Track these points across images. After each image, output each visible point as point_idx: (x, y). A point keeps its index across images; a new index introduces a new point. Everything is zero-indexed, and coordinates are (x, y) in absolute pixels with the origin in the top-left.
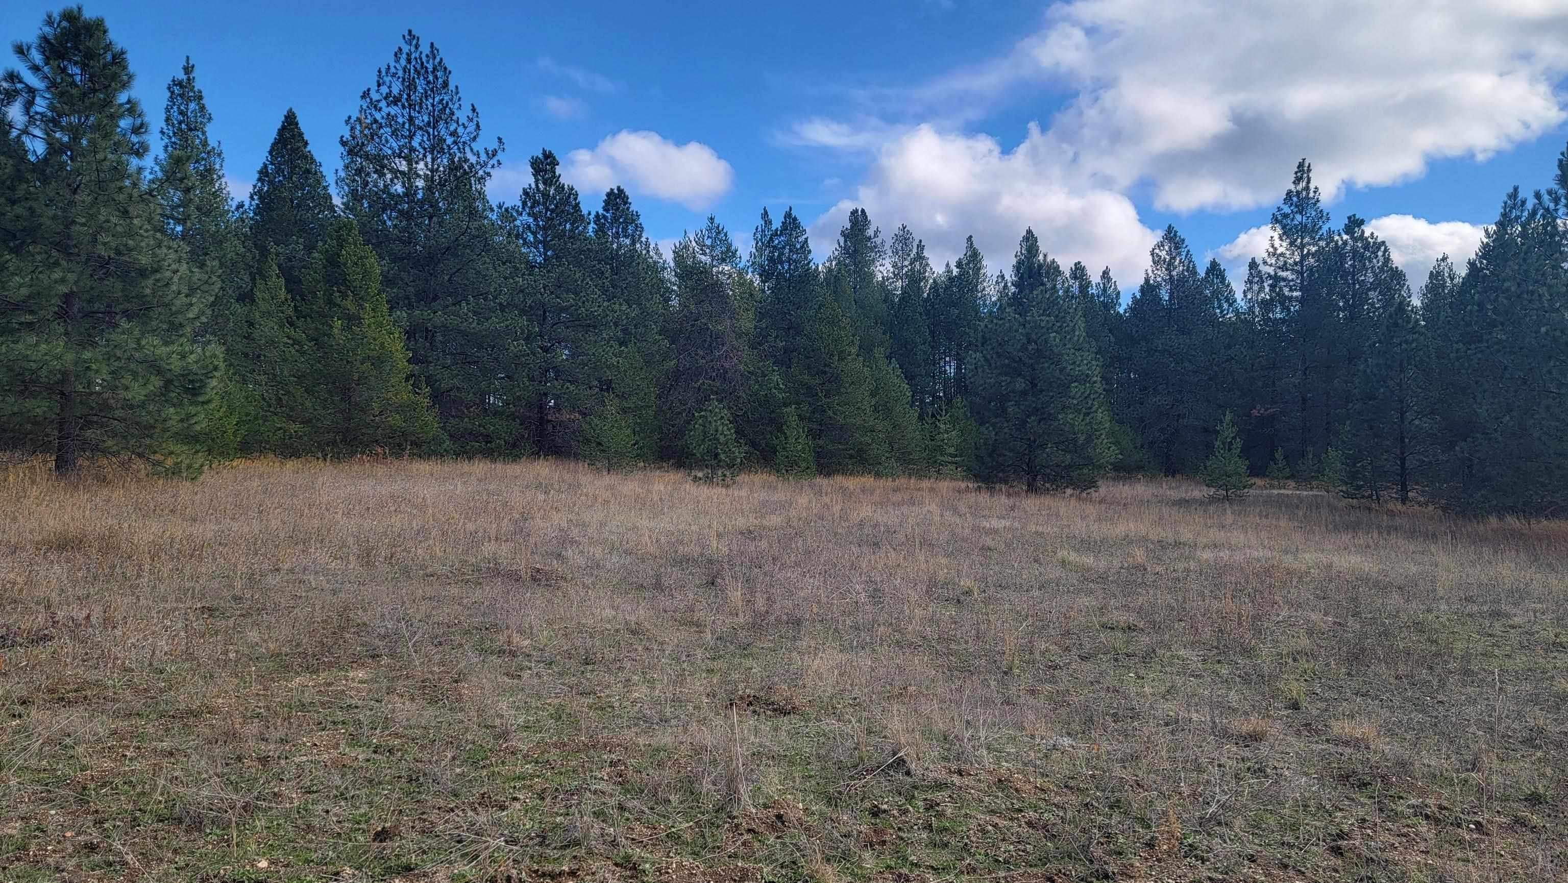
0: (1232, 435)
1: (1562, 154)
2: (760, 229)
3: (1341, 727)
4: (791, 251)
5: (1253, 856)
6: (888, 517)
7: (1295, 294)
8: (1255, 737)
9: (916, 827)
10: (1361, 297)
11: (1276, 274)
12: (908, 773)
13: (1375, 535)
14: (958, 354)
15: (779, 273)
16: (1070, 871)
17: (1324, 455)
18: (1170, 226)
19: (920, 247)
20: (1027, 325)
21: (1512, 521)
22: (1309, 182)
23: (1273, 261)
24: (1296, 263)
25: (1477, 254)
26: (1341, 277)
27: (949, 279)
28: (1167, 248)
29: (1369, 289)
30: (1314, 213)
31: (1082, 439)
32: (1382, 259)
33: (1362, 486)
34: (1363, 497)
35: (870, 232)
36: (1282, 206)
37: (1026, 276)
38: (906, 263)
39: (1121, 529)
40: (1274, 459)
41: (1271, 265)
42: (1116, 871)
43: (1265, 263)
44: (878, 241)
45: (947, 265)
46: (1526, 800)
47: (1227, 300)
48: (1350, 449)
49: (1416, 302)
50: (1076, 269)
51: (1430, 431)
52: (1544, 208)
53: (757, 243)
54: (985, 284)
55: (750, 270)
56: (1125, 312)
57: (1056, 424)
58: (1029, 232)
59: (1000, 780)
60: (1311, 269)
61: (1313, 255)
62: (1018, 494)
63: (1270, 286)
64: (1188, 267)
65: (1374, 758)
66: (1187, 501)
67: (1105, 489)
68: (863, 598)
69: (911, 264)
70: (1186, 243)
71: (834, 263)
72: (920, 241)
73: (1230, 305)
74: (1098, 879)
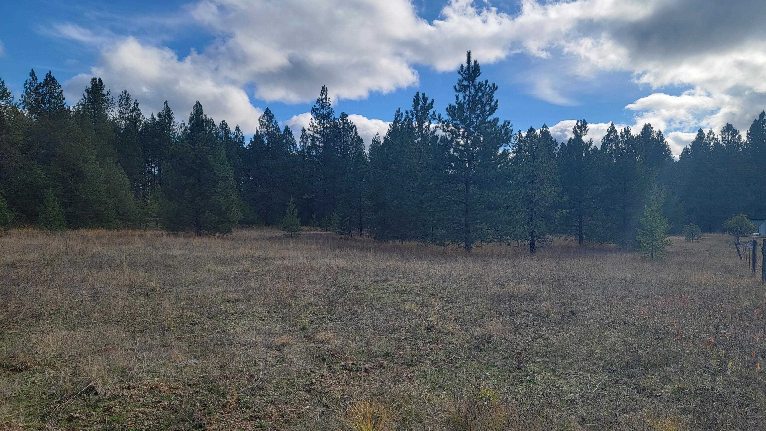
0: (294, 207)
1: (415, 97)
2: (28, 82)
3: (321, 336)
4: (50, 97)
5: (272, 401)
6: (112, 251)
7: (321, 145)
8: (284, 345)
9: (95, 423)
10: (346, 148)
11: (313, 135)
12: (96, 394)
13: (349, 250)
14: (159, 163)
15: (43, 109)
16: (181, 428)
17: (331, 216)
18: (267, 108)
19: (136, 103)
20: (196, 150)
21: (398, 242)
22: (326, 95)
23: (312, 129)
24: (321, 131)
25: (387, 134)
26: (339, 139)
27: (154, 122)
28: (266, 118)
29: (350, 145)
30: (328, 110)
31: (224, 208)
32: (354, 132)
33: (346, 229)
34: (346, 234)
35: (105, 92)
36: (316, 105)
37: (195, 125)
38: (128, 111)
39: (240, 252)
40: (312, 218)
41: (311, 131)
42: (205, 423)
43: (309, 129)
44: (110, 97)
45: (152, 115)
46: (383, 356)
47: (293, 145)
48: (341, 213)
49: (367, 152)
50: (223, 124)
51: (370, 206)
52: (409, 118)
53: (27, 90)
54: (174, 127)
55: (21, 106)
56: (247, 147)
57: (210, 201)
58: (198, 103)
59: (151, 388)
60: (327, 134)
61: (328, 128)
62: (190, 237)
63: (311, 140)
64: (276, 128)
65: (330, 347)
66: (274, 238)
67: (235, 233)
68: (88, 297)
69: (130, 112)
70: (275, 117)
71: (81, 107)
72: (136, 100)
73: (294, 147)
74: (196, 429)
